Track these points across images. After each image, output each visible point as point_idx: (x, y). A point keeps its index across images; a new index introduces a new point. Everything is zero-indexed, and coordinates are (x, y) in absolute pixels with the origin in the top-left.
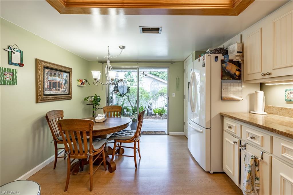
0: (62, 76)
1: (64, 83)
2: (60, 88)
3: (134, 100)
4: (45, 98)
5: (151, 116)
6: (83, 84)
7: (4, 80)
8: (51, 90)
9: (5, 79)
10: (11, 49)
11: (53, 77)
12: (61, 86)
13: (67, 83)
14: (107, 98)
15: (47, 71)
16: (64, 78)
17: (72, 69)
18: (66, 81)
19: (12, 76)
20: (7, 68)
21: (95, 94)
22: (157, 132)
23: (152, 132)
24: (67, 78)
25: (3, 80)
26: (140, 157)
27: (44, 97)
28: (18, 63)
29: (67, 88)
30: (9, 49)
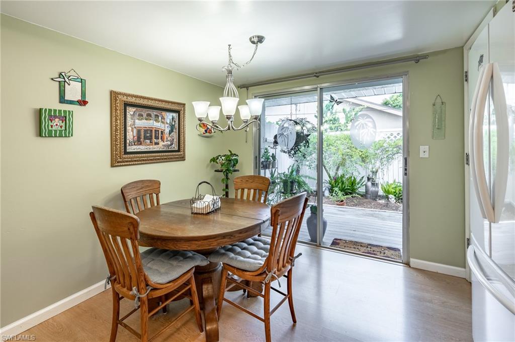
0: (164, 119)
1: (167, 130)
2: (160, 140)
3: (331, 163)
4: (127, 158)
5: (375, 200)
6: (208, 131)
7: (50, 128)
8: (141, 144)
9: (52, 126)
10: (64, 78)
11: (144, 121)
12: (161, 137)
13: (174, 131)
14: (256, 157)
15: (131, 111)
16: (169, 123)
17: (184, 104)
18: (172, 127)
19: (64, 122)
20: (54, 110)
21: (230, 151)
22: (375, 249)
23: (361, 245)
24: (175, 122)
25: (48, 128)
26: (295, 321)
27: (124, 156)
28: (77, 100)
29: (175, 140)
30: (60, 77)
